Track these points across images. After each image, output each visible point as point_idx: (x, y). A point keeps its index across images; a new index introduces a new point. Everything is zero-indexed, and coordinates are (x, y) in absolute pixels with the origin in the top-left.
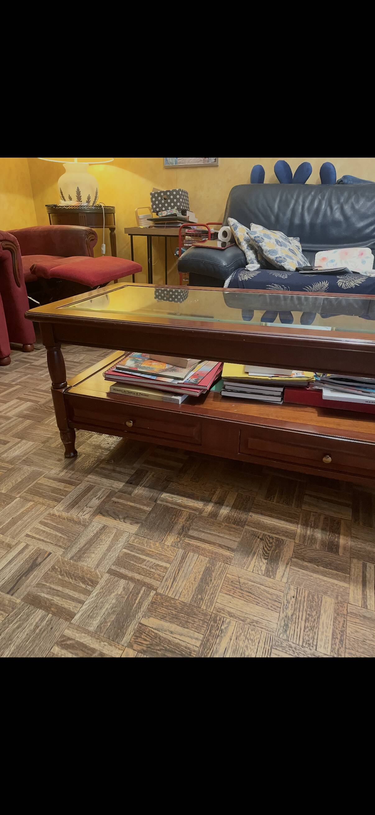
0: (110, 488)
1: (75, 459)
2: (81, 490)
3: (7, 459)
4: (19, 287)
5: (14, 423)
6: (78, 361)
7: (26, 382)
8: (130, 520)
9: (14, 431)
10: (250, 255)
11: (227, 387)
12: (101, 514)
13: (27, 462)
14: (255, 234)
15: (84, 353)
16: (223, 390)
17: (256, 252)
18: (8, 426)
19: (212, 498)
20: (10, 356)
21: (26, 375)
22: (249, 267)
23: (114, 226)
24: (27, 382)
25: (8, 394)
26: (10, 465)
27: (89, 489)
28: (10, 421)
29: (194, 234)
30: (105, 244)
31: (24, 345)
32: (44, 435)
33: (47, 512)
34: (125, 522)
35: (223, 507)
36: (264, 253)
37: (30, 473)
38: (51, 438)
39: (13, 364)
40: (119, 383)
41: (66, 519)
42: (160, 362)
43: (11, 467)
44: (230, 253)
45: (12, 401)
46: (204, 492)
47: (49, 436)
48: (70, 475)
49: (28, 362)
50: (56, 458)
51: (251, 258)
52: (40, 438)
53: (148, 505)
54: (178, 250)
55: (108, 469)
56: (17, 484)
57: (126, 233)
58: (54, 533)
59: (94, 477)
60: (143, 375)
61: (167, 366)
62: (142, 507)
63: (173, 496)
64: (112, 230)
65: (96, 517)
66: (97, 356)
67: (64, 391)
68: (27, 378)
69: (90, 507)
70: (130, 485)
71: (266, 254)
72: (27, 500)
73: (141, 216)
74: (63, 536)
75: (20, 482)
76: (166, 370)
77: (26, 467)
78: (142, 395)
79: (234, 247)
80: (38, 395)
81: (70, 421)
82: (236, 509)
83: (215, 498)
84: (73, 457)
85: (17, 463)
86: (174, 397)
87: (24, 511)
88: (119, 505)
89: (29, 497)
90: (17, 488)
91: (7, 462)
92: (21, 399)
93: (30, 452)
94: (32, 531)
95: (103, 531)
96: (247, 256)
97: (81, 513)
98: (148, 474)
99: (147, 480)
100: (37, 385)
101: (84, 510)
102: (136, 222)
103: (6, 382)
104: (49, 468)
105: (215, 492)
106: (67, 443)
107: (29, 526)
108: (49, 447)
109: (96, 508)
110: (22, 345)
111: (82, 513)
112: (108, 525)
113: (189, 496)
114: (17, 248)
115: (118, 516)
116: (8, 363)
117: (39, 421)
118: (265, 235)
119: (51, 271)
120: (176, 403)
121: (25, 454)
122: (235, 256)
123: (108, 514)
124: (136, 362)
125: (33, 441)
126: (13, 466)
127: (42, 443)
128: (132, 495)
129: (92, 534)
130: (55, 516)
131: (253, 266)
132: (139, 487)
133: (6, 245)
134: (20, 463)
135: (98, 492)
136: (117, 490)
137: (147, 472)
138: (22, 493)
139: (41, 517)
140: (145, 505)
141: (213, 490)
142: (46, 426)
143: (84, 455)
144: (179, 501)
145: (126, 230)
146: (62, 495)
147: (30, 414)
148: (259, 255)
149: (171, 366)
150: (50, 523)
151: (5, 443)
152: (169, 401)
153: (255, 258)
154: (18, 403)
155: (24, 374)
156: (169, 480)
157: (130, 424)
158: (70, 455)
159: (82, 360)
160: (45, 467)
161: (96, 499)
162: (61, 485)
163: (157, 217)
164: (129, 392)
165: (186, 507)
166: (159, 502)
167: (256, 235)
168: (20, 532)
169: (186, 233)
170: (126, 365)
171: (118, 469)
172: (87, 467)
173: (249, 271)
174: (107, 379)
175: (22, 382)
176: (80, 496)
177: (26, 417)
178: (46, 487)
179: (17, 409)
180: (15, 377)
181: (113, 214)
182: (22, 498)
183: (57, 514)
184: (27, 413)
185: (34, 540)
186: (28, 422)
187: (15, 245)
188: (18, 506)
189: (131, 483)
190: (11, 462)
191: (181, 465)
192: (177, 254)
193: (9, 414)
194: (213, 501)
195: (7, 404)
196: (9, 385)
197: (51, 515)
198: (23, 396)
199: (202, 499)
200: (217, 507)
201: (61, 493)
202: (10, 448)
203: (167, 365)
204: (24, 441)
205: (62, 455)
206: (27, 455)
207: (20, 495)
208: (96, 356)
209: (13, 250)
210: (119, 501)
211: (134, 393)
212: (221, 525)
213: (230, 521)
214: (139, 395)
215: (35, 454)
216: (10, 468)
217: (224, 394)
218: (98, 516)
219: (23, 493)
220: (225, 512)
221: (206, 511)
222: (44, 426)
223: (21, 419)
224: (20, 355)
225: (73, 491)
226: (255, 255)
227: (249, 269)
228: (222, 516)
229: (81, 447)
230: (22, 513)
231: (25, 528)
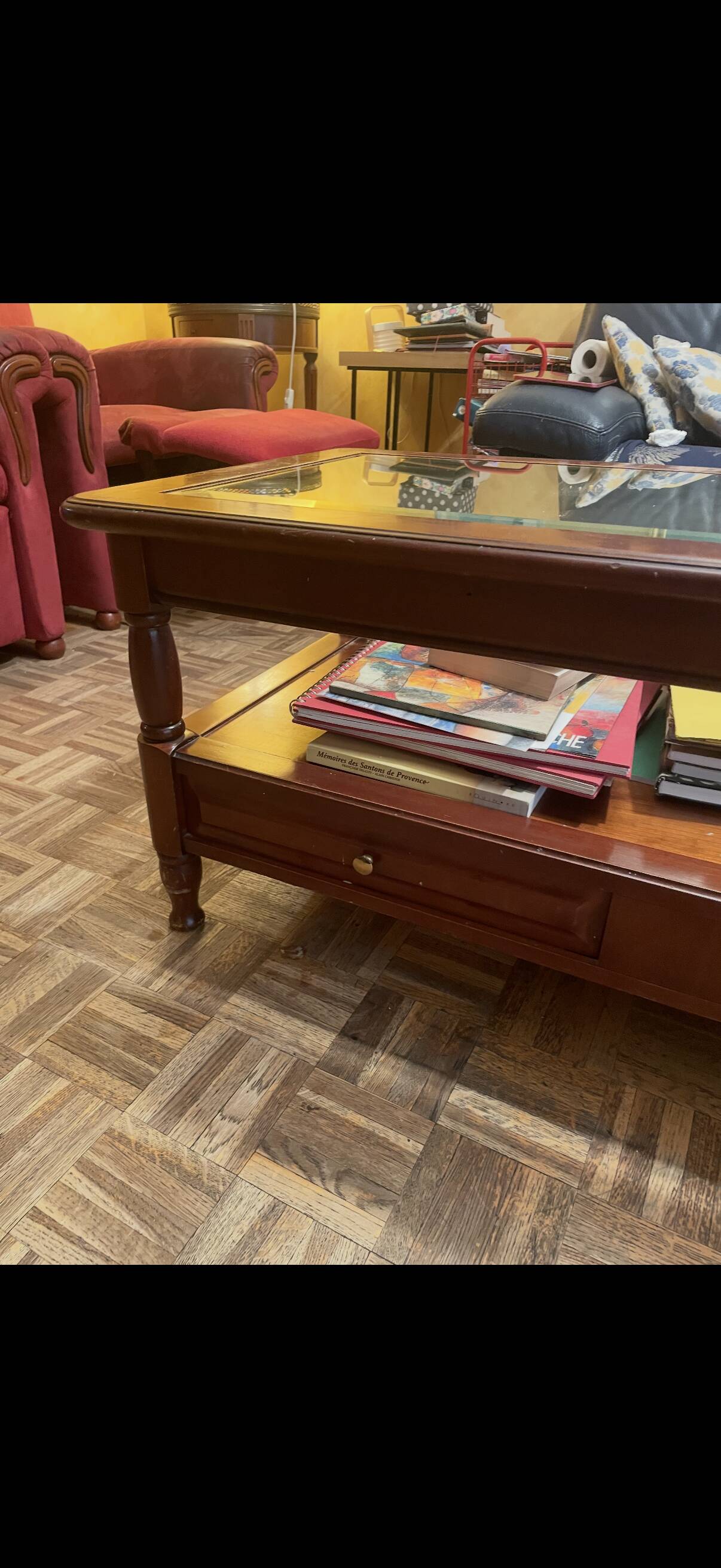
0: (292, 1049)
1: (198, 938)
2: (208, 1047)
3: (18, 922)
4: (91, 472)
5: (49, 812)
6: (219, 657)
7: (93, 703)
8: (360, 1188)
9: (47, 836)
10: (657, 409)
11: (677, 769)
12: (267, 1150)
13: (69, 935)
14: (675, 356)
15: (234, 638)
16: (667, 779)
17: (671, 403)
18: (34, 820)
19: (612, 1124)
20: (63, 637)
21: (96, 685)
22: (659, 437)
23: (315, 348)
24: (98, 704)
25: (46, 732)
26: (22, 942)
27: (232, 1045)
28: (42, 804)
29: (505, 363)
30: (293, 388)
31: (98, 613)
32: (122, 853)
33: (104, 1126)
34: (340, 1195)
35: (657, 1165)
36: (697, 403)
37: (71, 971)
38: (136, 863)
39: (69, 657)
40: (335, 735)
41: (158, 1160)
42: (462, 676)
43: (22, 946)
44: (608, 399)
45: (54, 751)
46: (585, 1094)
47: (133, 856)
48: (180, 989)
49: (104, 654)
50: (147, 929)
51: (659, 417)
52: (110, 860)
53: (410, 1131)
54: (463, 403)
55: (286, 979)
56: (32, 1009)
57: (341, 363)
58: (117, 1216)
59: (246, 1003)
60: (412, 717)
61: (486, 692)
62: (392, 1136)
63: (486, 1100)
64: (311, 357)
65: (250, 1163)
66: (265, 648)
67: (174, 747)
68: (98, 693)
69: (233, 1119)
70: (351, 1044)
71: (701, 407)
72: (51, 1070)
73: (378, 326)
74: (146, 1234)
75: (41, 1002)
76: (484, 705)
77: (63, 953)
78: (406, 777)
79: (616, 389)
80: (119, 739)
81: (188, 835)
82: (700, 1176)
83: (623, 1123)
84: (192, 929)
85: (40, 937)
86: (509, 793)
87: (37, 1111)
88: (322, 1121)
89: (60, 1058)
90: (28, 1023)
91: (16, 931)
92: (75, 746)
93: (78, 903)
94: (54, 1198)
95: (270, 1223)
96: (647, 411)
97: (204, 1141)
98: (405, 1005)
99: (401, 1028)
100: (118, 713)
101: (214, 1129)
102: (366, 342)
103: (48, 700)
104: (125, 961)
105: (620, 1100)
106: (177, 893)
107: (45, 1177)
108: (130, 892)
109: (251, 1123)
110: (93, 612)
111: (208, 1139)
112: (286, 1201)
113: (536, 1109)
114: (89, 375)
115: (318, 1164)
116: (59, 653)
117: (112, 809)
118: (700, 359)
119: (167, 434)
120: (515, 812)
121: (66, 910)
122: (624, 409)
123: (288, 1154)
124: (389, 672)
125: (90, 870)
126: (28, 945)
127: (115, 876)
128: (360, 1084)
129: (237, 1237)
130: (126, 1145)
131: (669, 435)
132: (379, 1056)
133: (63, 364)
134: (47, 936)
135: (257, 1061)
136: (313, 1061)
137: (400, 999)
138: (40, 1041)
139: (83, 1141)
140: (399, 1128)
141: (612, 1090)
142: (129, 827)
143: (220, 926)
144: (508, 1125)
145: (344, 357)
146: (152, 1061)
147: (92, 788)
148: (678, 411)
149: (498, 692)
150: (110, 1170)
151: (19, 868)
152: (491, 805)
153: (668, 417)
154: (67, 755)
155: (91, 682)
156: (466, 1038)
157: (364, 866)
158: (184, 922)
159: (230, 655)
160: (113, 955)
161: (252, 1088)
162: (152, 1024)
163: (417, 325)
164: (364, 766)
165: (532, 1151)
166: (444, 1121)
167: (679, 358)
168: (15, 1198)
169: (486, 363)
170: (359, 681)
171: (316, 981)
172: (229, 965)
173: (657, 446)
174: (299, 720)
175: (85, 703)
176: (204, 1071)
177: (82, 796)
178: (107, 1028)
179: (62, 772)
180: (71, 690)
181: (314, 321)
182: (39, 1062)
183: (133, 1134)
184: (88, 787)
185: (56, 1236)
186: (86, 811)
187: (85, 368)
188: (23, 1090)
189: (354, 1038)
190: (26, 931)
191: (499, 984)
192: (461, 413)
193: (43, 787)
194: (618, 1133)
195: (41, 757)
196: (54, 709)
197: (114, 1138)
198: (82, 739)
199: (583, 1125)
200: (637, 1164)
201: (149, 1055)
202: (30, 887)
203: (484, 686)
204: (69, 867)
205: (163, 918)
206: (72, 912)
207: (33, 1047)
208: (260, 648)
209: (80, 380)
210: (319, 1104)
211: (379, 770)
212: (663, 1241)
213: (690, 1225)
214: (395, 776)
215: (89, 909)
216: (20, 950)
217: (668, 789)
218: (255, 1158)
219: (41, 1045)
220: (666, 1185)
221: (603, 1177)
222: (125, 825)
223: (69, 802)
224: (88, 636)
225: (186, 1049)
226: (669, 408)
227: (658, 442)
228: (660, 1204)
229: (214, 898)
230: (32, 1119)
231: (32, 1183)
